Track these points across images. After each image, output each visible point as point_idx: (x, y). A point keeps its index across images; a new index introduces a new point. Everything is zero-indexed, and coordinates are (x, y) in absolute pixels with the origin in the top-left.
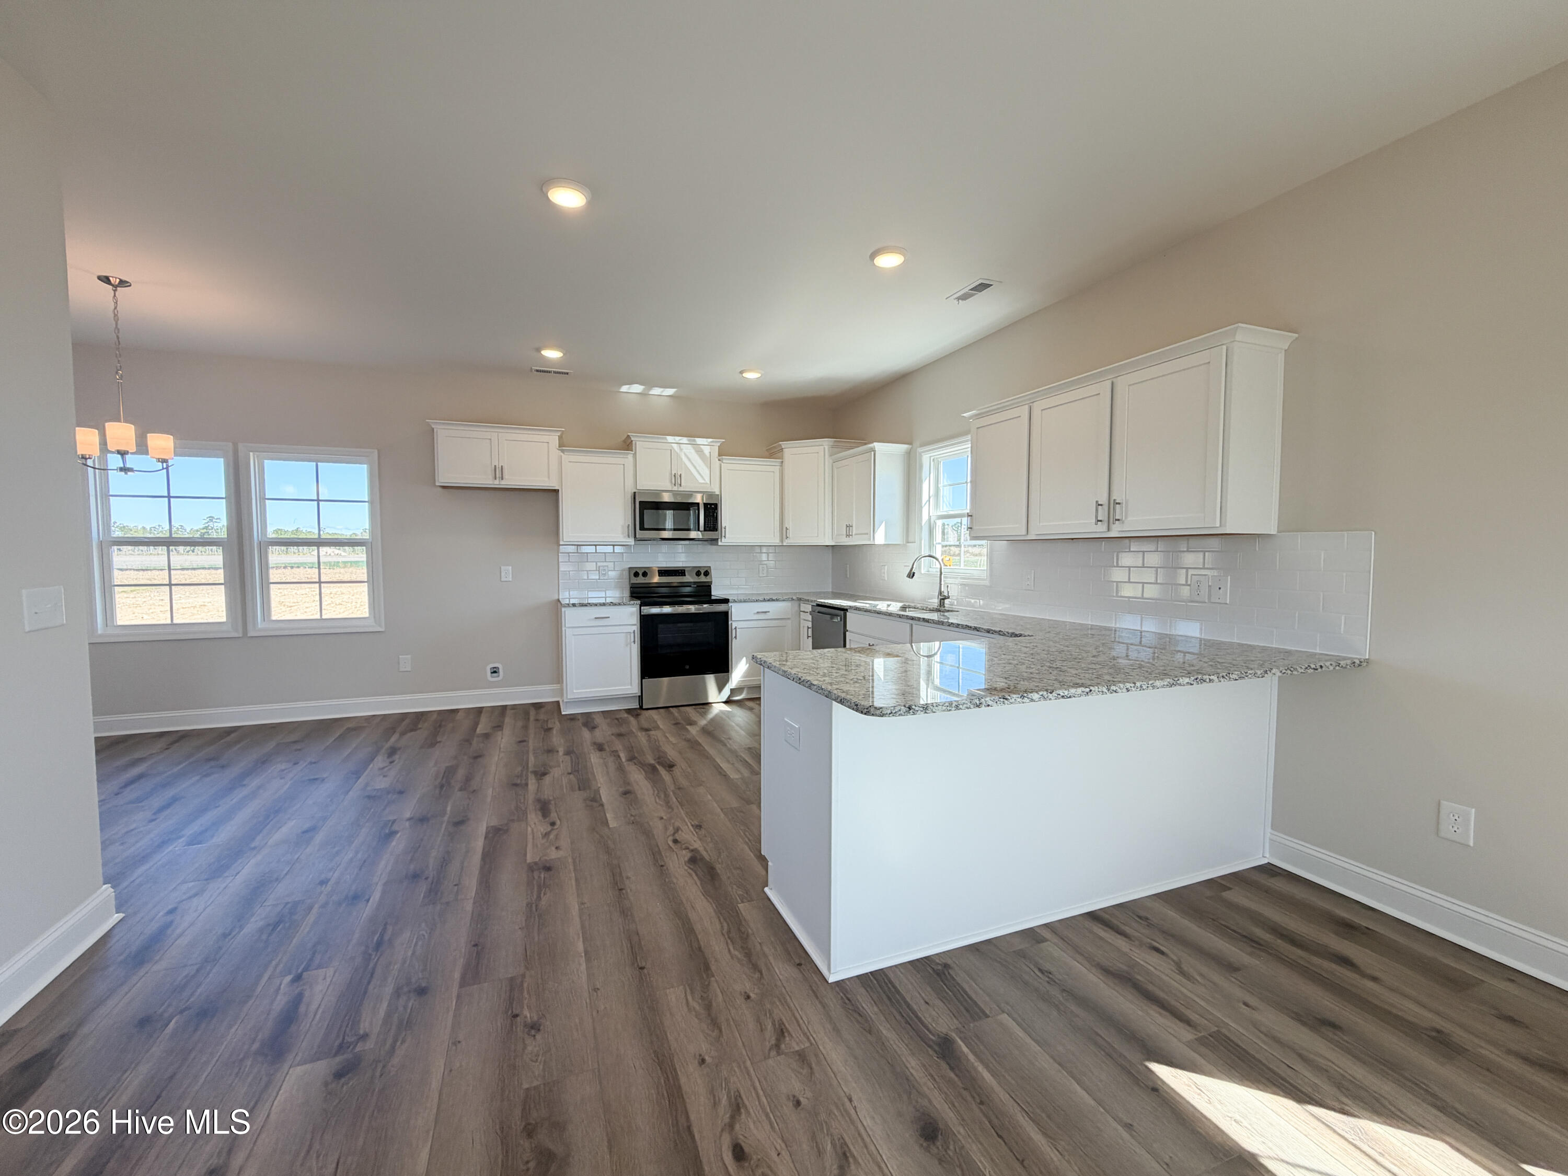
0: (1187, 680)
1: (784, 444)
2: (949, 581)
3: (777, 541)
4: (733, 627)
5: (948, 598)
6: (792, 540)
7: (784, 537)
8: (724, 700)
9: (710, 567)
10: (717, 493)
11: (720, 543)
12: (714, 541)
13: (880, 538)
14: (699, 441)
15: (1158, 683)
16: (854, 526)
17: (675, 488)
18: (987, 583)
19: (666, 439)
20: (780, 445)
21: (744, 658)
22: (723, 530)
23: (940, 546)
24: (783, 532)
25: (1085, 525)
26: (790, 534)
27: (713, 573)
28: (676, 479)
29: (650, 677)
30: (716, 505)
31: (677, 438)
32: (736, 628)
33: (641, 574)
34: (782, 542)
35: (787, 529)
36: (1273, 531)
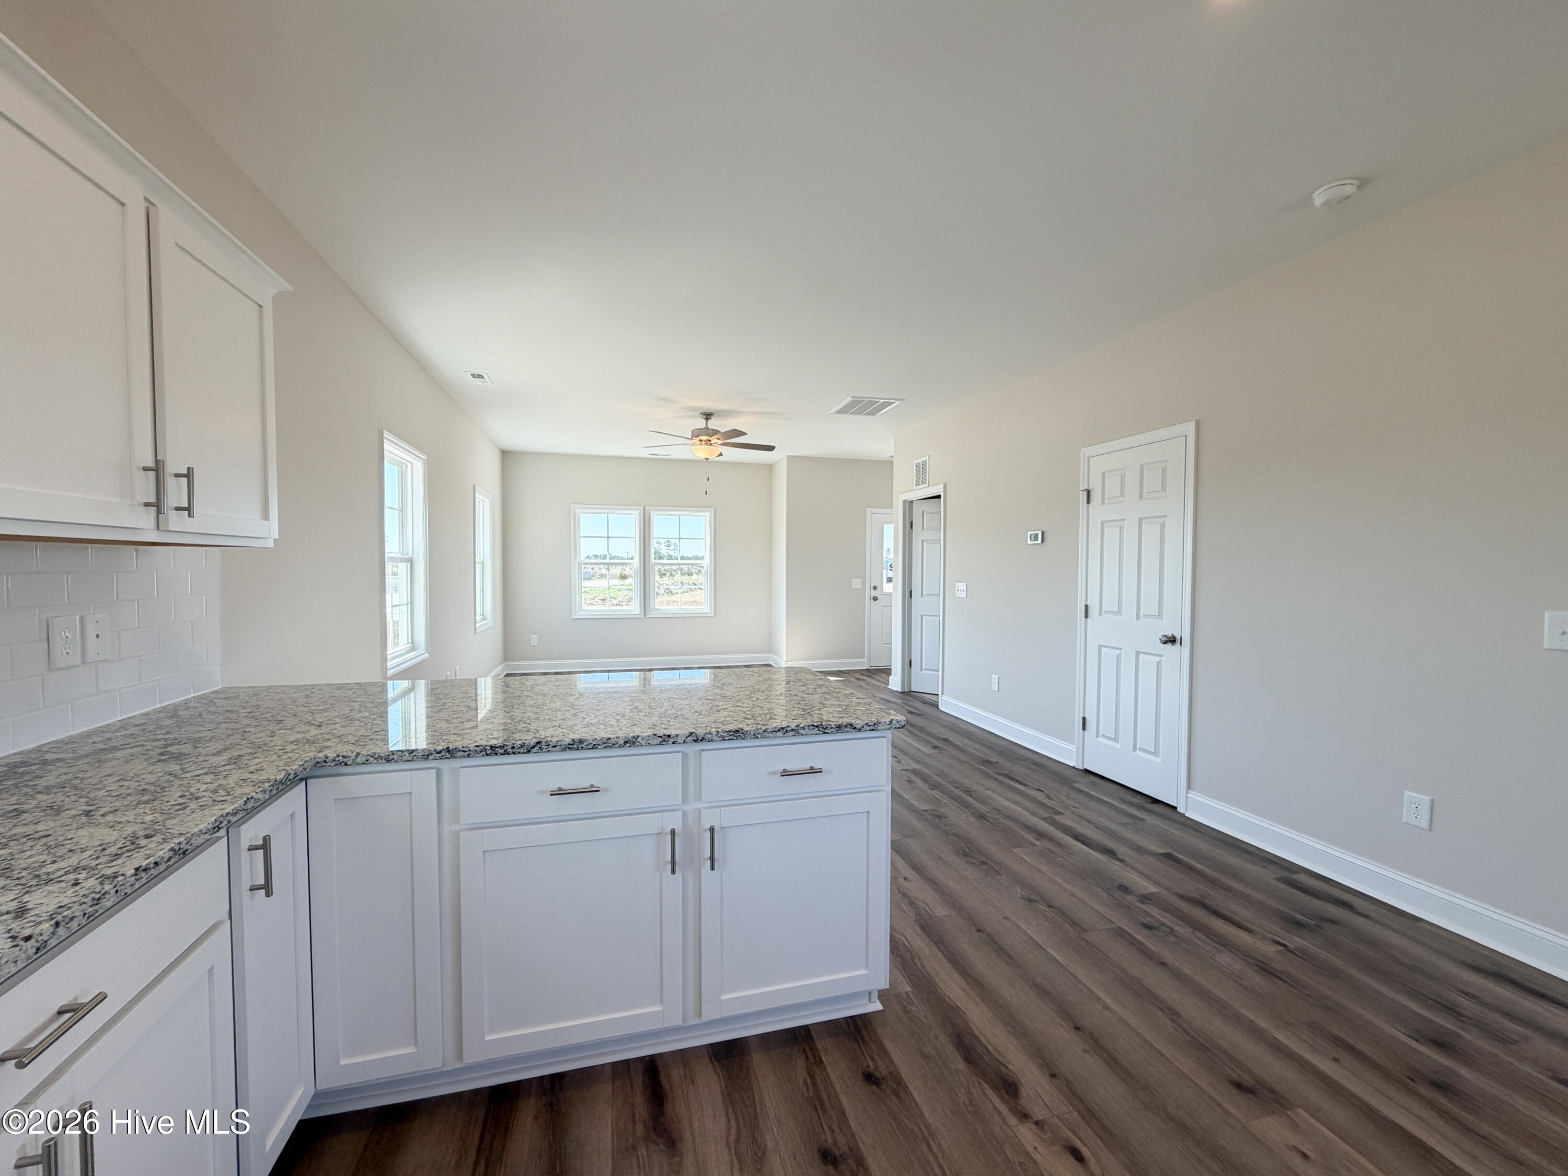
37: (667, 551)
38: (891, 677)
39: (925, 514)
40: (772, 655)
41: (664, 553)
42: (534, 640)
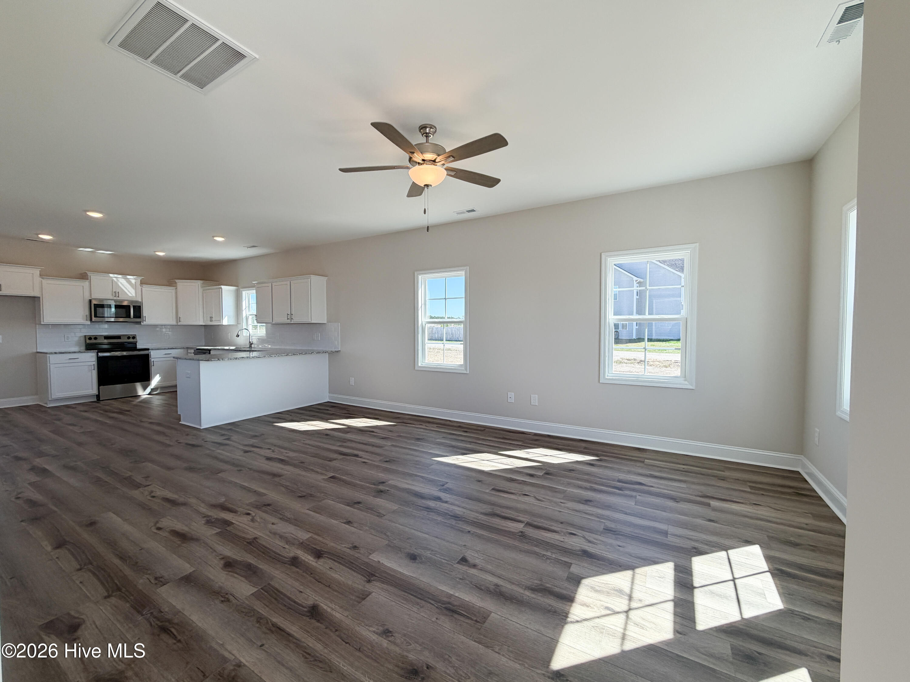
0: (291, 354)
1: (177, 281)
2: (253, 338)
3: (174, 323)
4: (152, 361)
5: (253, 344)
6: (183, 322)
7: (178, 321)
8: (148, 393)
9: (136, 335)
10: (140, 300)
11: (142, 324)
12: (139, 323)
13: (225, 322)
14: (129, 277)
15: (283, 355)
16: (214, 316)
17: (115, 298)
18: (265, 338)
19: (109, 275)
20: (175, 281)
21: (158, 375)
22: (144, 318)
23: (251, 325)
24: (178, 319)
25: (285, 320)
26: (182, 320)
27: (138, 338)
28: (116, 294)
29: (103, 385)
30: (140, 306)
31: (116, 275)
32: (153, 361)
33: (93, 338)
34: (177, 323)
35: (180, 317)
36: (325, 322)
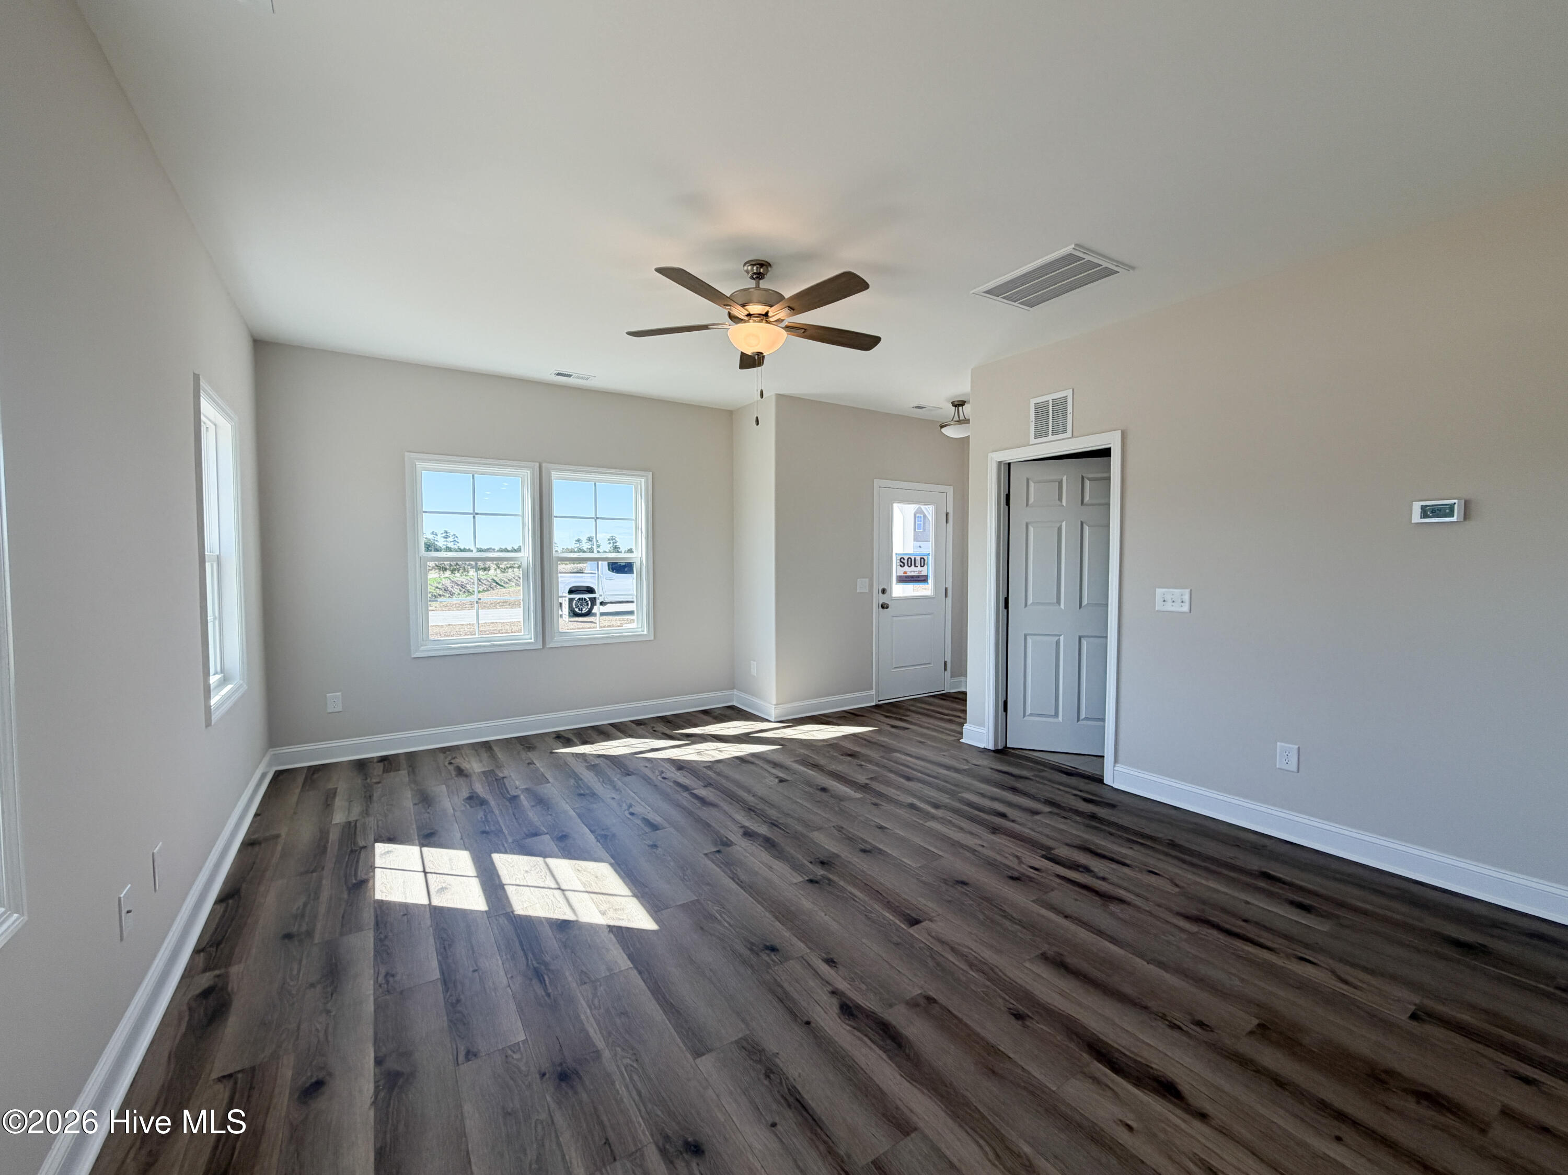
37: (445, 543)
38: (965, 726)
39: (1032, 485)
40: (735, 692)
41: (441, 545)
42: (335, 701)
